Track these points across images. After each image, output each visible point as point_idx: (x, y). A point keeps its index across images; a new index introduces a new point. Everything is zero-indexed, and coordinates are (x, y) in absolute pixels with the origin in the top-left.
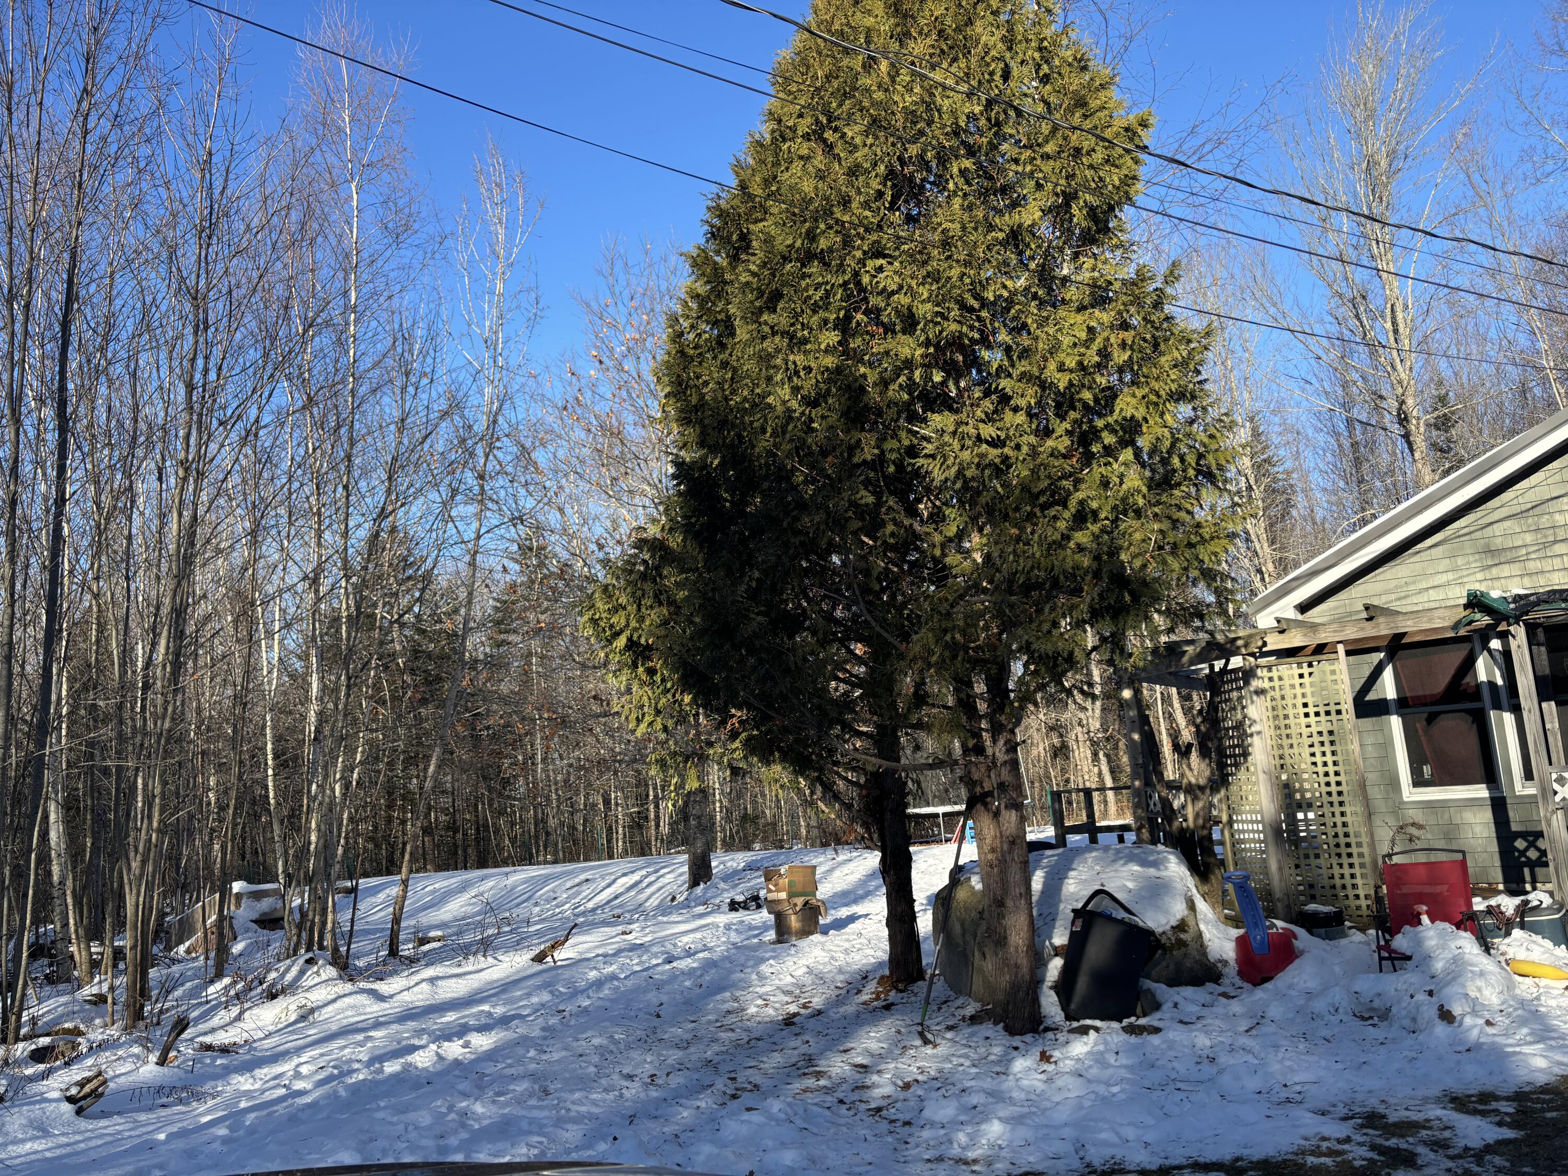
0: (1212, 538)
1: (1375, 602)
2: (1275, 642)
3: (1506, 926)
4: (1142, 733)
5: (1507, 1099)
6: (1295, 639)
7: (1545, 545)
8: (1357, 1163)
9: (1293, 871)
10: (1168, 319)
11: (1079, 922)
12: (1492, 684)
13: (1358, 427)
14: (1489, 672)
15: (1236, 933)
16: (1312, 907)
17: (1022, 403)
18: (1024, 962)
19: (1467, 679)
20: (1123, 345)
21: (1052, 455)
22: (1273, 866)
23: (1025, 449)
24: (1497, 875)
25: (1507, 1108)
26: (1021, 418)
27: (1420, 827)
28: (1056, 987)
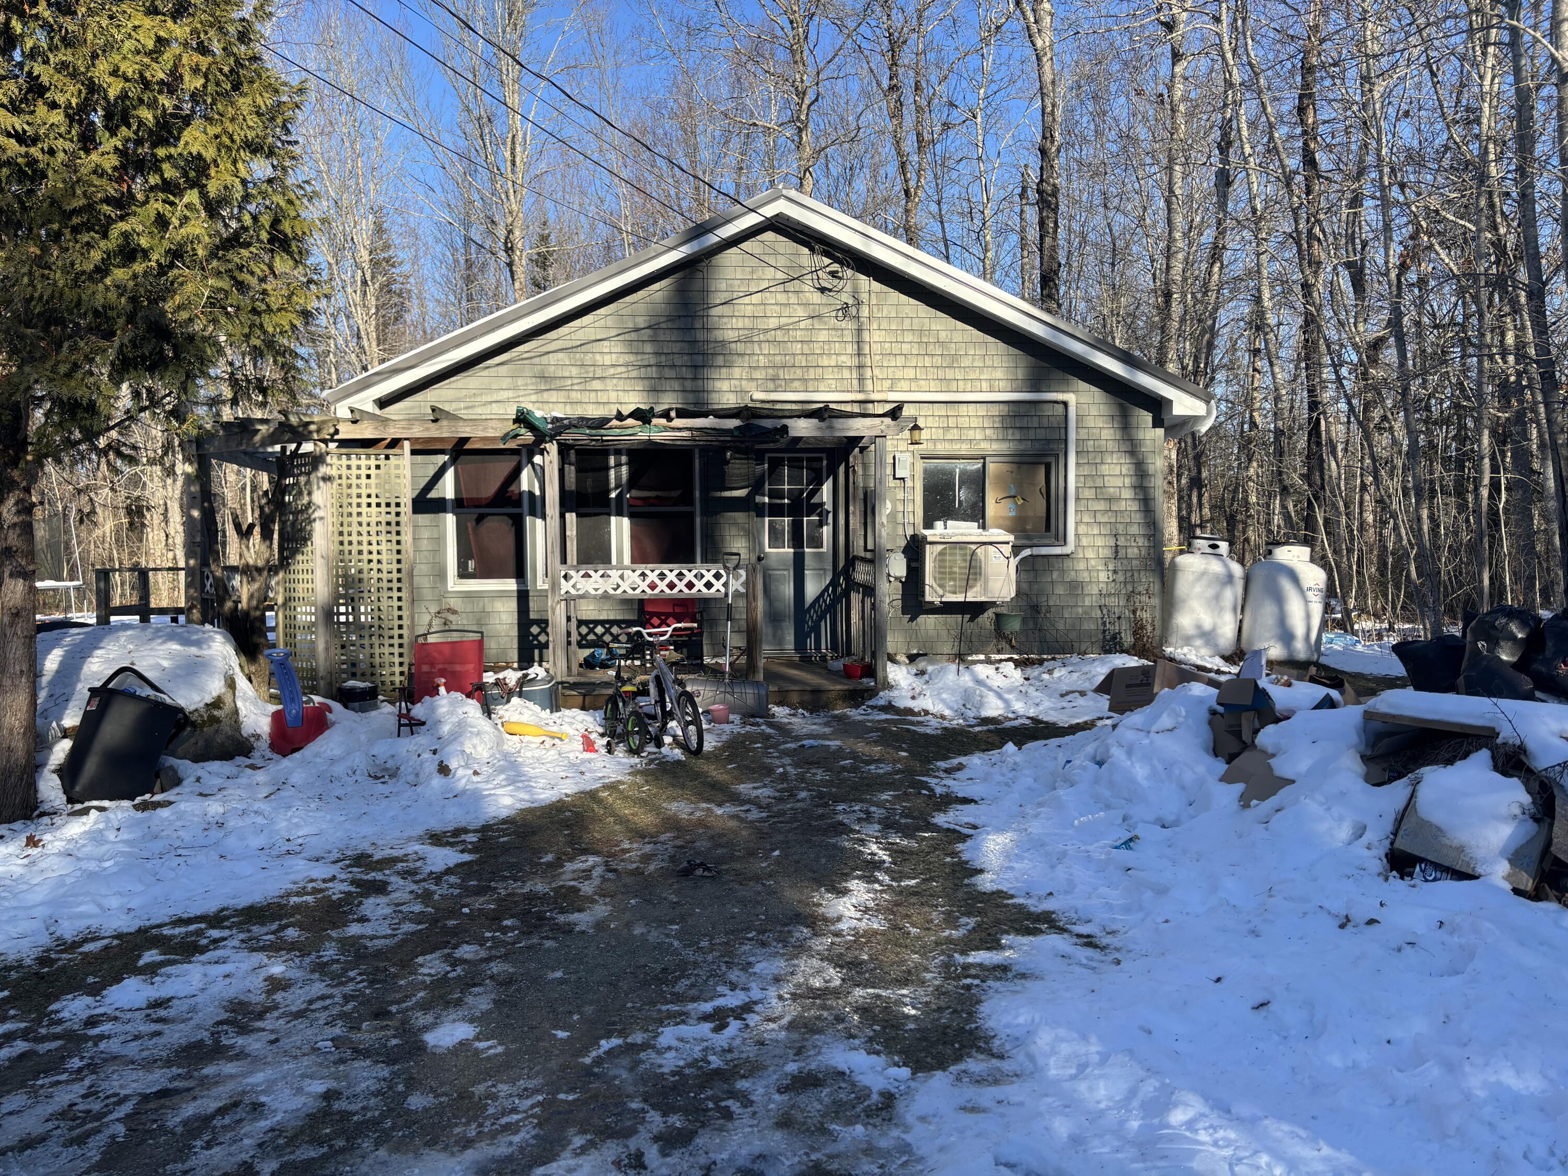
0: (279, 310)
1: (446, 407)
2: (346, 432)
3: (508, 694)
4: (203, 511)
5: (475, 831)
6: (366, 431)
7: (586, 380)
8: (335, 897)
9: (339, 651)
10: (255, 58)
11: (96, 702)
12: (531, 494)
13: (473, 248)
14: (531, 484)
15: (273, 708)
16: (351, 683)
17: (61, 99)
18: (19, 745)
19: (513, 488)
20: (196, 70)
21: (95, 172)
22: (321, 646)
23: (61, 156)
24: (514, 655)
25: (472, 838)
26: (57, 117)
27: (454, 612)
28: (61, 771)
